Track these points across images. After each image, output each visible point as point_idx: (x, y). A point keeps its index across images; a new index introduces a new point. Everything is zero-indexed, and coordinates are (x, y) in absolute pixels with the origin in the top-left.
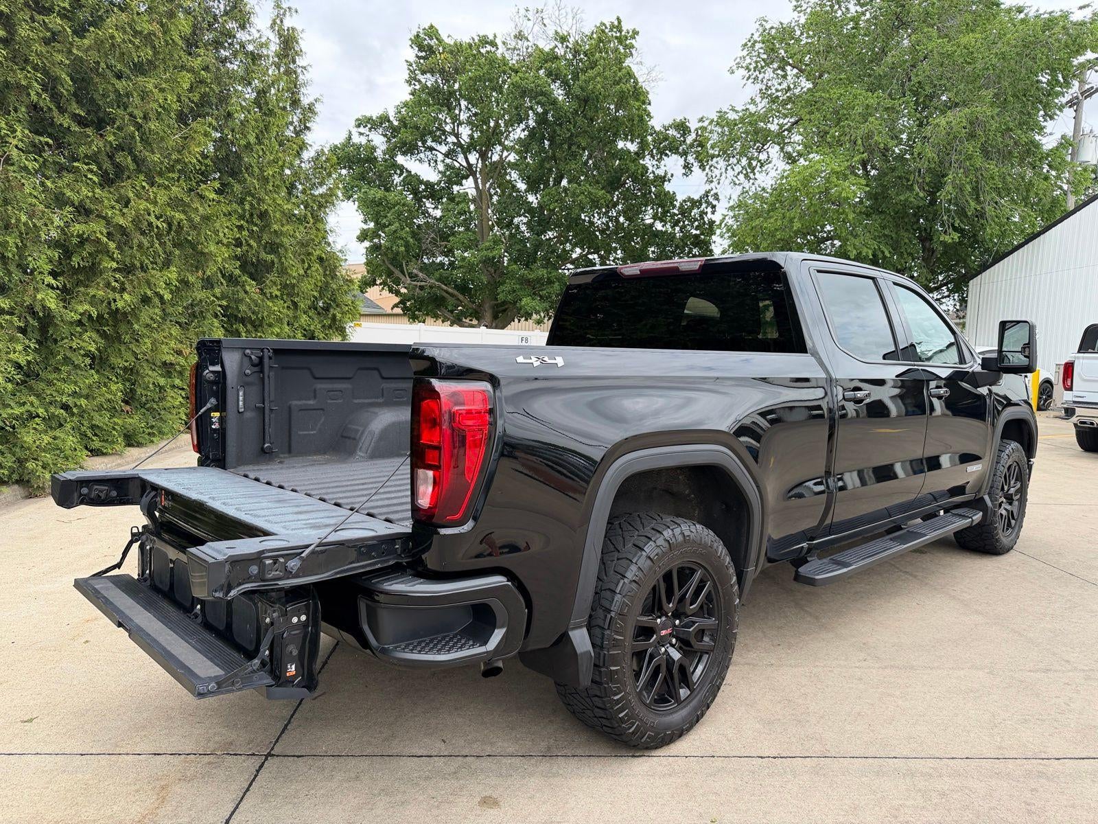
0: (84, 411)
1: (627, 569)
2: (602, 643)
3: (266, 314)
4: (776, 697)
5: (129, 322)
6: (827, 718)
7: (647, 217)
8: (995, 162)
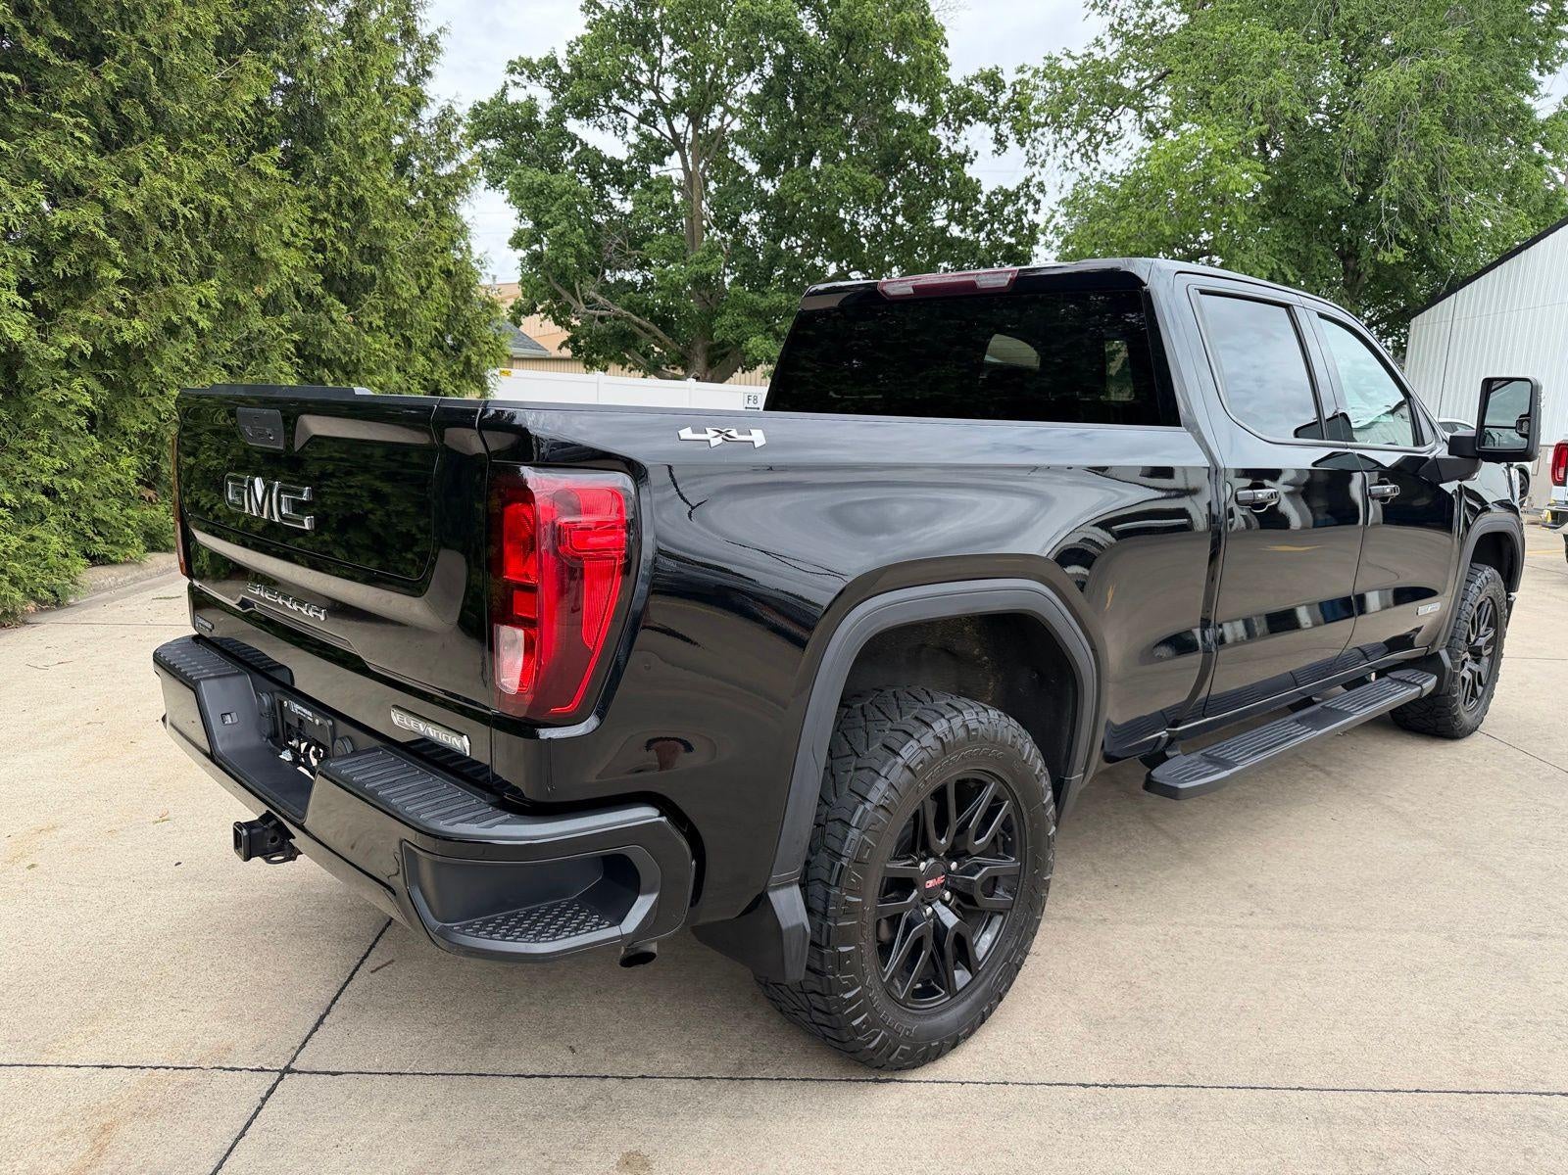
0: (79, 498)
1: (870, 785)
2: (826, 908)
3: (362, 354)
4: (1111, 976)
5: (147, 363)
6: (1191, 1015)
7: (938, 216)
8: (1462, 139)
